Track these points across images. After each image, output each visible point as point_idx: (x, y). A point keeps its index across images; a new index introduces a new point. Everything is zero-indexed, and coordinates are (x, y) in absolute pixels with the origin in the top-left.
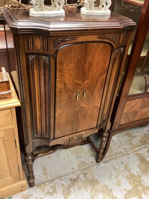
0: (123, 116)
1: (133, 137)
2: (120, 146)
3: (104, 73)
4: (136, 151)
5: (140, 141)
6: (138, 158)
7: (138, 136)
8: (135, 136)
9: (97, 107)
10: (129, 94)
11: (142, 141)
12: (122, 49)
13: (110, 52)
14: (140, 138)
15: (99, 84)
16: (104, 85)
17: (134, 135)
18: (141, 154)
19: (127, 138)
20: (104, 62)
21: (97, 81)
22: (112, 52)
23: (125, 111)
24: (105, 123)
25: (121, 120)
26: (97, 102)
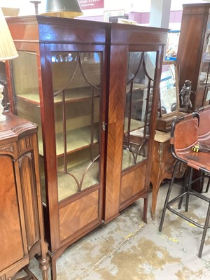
0: (61, 228)
1: (92, 248)
2: (76, 267)
3: (11, 187)
4: (97, 267)
5: (101, 251)
6: (100, 275)
7: (97, 245)
8: (95, 246)
9: (16, 231)
10: (59, 200)
11: (104, 249)
12: (29, 155)
13: (12, 164)
14: (100, 247)
15: (8, 202)
16: (16, 202)
17: (92, 245)
18: (104, 269)
19: (84, 252)
20: (7, 176)
21: (4, 200)
22: (13, 163)
23: (61, 222)
24: (39, 246)
25: (61, 234)
26: (15, 225)
